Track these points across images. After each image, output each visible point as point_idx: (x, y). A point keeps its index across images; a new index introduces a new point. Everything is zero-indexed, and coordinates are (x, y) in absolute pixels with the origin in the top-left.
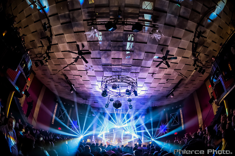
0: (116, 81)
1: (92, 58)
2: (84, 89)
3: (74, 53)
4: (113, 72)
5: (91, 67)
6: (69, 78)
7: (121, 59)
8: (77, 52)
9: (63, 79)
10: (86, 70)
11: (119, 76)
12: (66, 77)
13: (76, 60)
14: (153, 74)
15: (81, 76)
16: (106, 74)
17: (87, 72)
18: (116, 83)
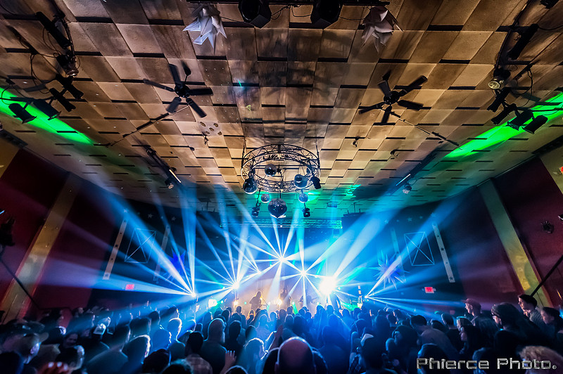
0: (273, 158)
1: (214, 105)
2: (202, 178)
3: (163, 87)
4: (265, 137)
5: (214, 127)
6: (160, 154)
7: (284, 106)
8: (173, 86)
9: (140, 156)
10: (204, 134)
11: (279, 146)
12: (151, 150)
13: (173, 107)
14: (357, 138)
15: (192, 149)
16: (251, 142)
17: (206, 138)
18: (273, 161)
